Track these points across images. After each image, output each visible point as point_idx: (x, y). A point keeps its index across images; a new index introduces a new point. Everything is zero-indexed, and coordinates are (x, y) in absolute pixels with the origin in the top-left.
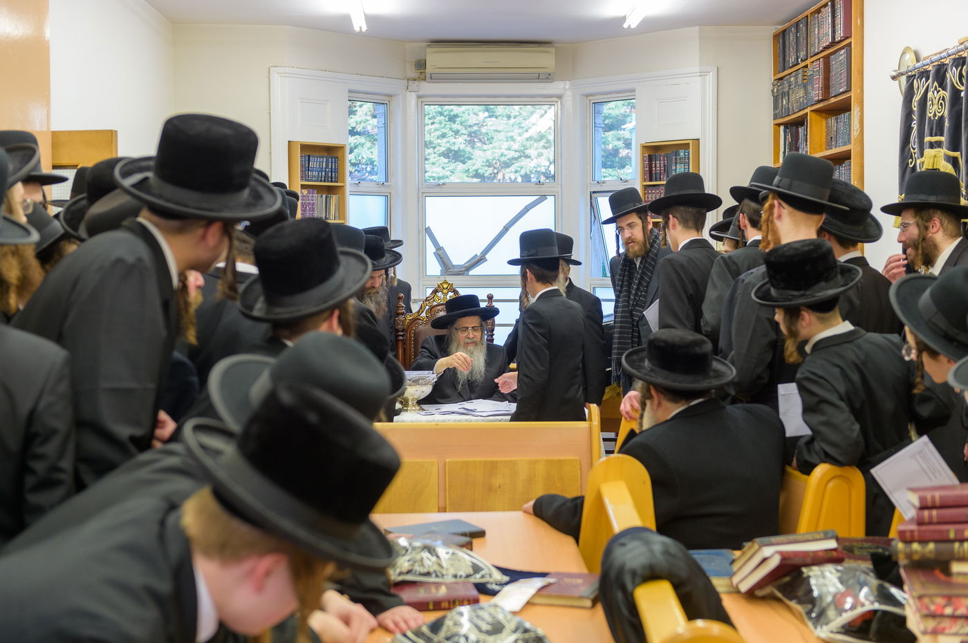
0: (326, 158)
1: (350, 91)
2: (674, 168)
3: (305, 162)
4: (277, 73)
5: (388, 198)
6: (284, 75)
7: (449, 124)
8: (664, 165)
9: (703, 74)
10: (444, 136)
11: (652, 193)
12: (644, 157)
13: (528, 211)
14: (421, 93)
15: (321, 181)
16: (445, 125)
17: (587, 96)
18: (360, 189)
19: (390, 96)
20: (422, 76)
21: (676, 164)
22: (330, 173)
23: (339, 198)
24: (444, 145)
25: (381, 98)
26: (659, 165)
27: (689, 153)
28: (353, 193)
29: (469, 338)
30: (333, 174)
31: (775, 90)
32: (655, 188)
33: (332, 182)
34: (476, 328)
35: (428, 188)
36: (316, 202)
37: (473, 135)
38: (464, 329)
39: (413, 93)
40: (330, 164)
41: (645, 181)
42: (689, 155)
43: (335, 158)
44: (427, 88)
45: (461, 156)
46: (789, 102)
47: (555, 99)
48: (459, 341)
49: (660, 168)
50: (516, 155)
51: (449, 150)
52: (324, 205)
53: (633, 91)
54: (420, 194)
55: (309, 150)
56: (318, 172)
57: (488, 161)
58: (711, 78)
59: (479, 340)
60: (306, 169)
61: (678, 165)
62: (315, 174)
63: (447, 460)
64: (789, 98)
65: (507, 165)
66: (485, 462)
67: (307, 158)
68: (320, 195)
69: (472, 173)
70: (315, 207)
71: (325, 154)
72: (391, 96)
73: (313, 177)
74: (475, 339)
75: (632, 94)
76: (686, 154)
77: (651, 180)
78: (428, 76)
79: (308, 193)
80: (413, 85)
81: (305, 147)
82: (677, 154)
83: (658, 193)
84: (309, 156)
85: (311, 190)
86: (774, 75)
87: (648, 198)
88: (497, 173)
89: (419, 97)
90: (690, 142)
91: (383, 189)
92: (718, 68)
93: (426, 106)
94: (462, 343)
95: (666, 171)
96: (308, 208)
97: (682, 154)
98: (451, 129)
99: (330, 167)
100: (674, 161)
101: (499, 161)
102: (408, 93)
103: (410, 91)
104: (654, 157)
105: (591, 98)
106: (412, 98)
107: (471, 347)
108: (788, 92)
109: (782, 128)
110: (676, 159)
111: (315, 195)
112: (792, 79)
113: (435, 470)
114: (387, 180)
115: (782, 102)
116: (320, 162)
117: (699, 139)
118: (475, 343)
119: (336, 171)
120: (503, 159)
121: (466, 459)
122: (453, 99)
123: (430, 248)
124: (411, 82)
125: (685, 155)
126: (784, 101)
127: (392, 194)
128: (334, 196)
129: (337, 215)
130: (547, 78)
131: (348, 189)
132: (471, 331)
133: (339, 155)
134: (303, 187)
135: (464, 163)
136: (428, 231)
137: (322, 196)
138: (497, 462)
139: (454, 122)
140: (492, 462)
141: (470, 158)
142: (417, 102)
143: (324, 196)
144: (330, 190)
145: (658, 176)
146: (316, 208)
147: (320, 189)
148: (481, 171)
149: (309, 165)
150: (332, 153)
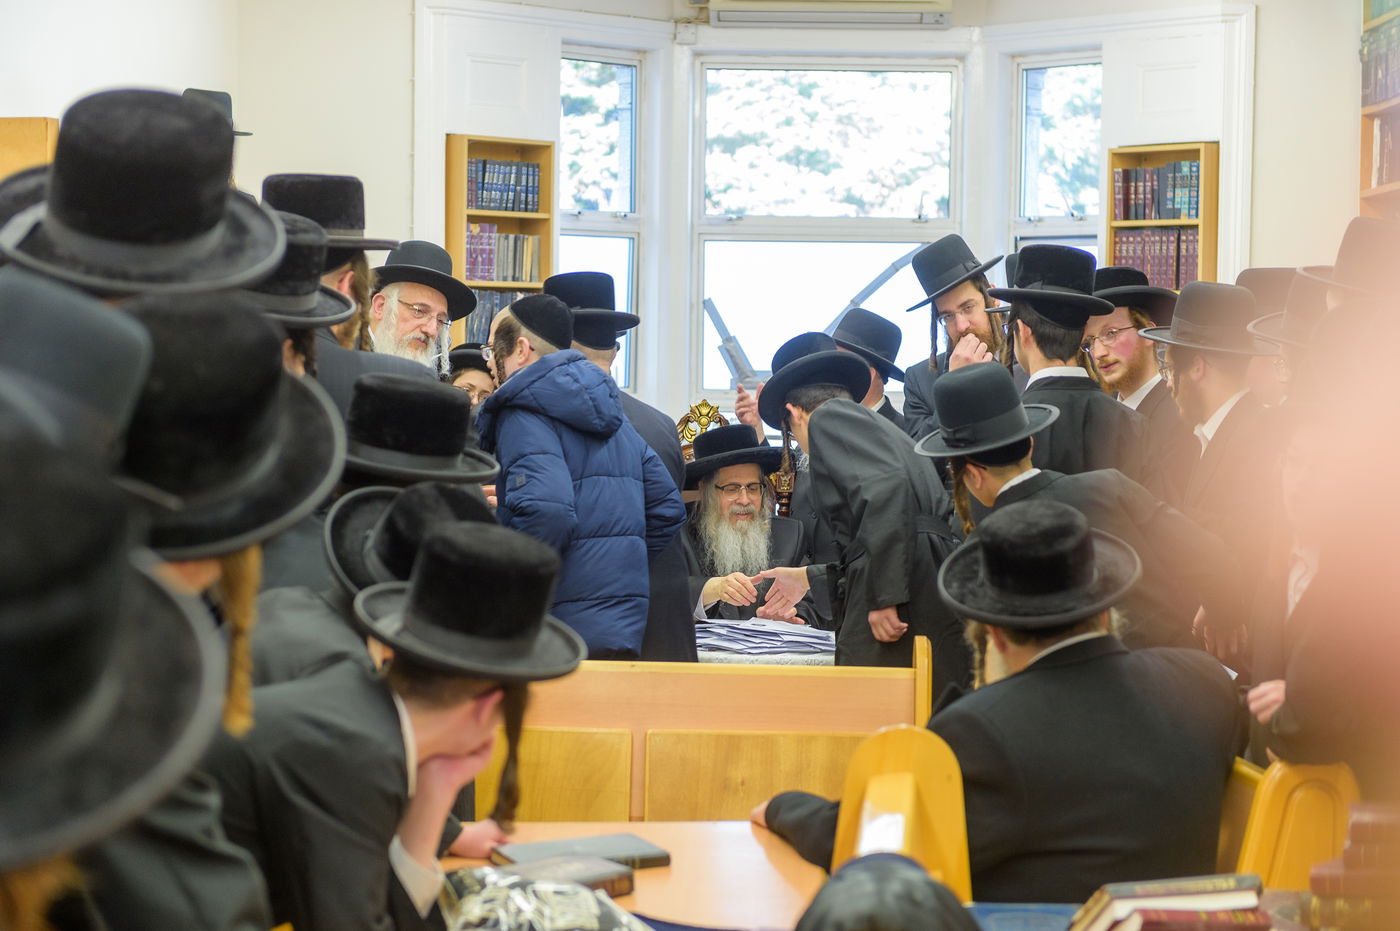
0: (517, 165)
1: (565, 43)
2: (1170, 195)
3: (477, 174)
4: (429, 7)
5: (636, 242)
6: (441, 11)
7: (800, 100)
8: (1153, 190)
9: (1228, 18)
10: (788, 122)
11: (1128, 242)
12: (1114, 173)
13: (897, 270)
14: (700, 47)
15: (506, 209)
16: (793, 102)
17: (1013, 56)
18: (581, 224)
19: (642, 52)
20: (703, 16)
21: (1174, 187)
22: (523, 195)
23: (540, 241)
24: (788, 140)
25: (623, 54)
26: (1142, 189)
27: (1198, 167)
28: (566, 232)
29: (740, 504)
30: (530, 196)
31: (1365, 51)
32: (1133, 233)
33: (526, 210)
34: (753, 487)
35: (710, 224)
36: (495, 248)
37: (845, 120)
38: (731, 487)
39: (685, 47)
40: (524, 178)
41: (1115, 218)
42: (1198, 171)
43: (533, 167)
44: (710, 37)
45: (820, 162)
46: (1387, 75)
47: (953, 61)
48: (721, 508)
49: (1145, 194)
50: (926, 162)
51: (799, 151)
52: (511, 254)
53: (1098, 48)
54: (696, 237)
55: (485, 152)
56: (501, 192)
57: (871, 172)
58: (1243, 27)
59: (758, 509)
60: (477, 186)
61: (1178, 191)
62: (496, 195)
63: (650, 731)
64: (1387, 69)
65: (907, 181)
66: (718, 737)
67: (481, 165)
68: (504, 235)
69: (841, 194)
70: (495, 257)
71: (516, 159)
72: (645, 52)
73: (491, 200)
74: (752, 507)
75: (1097, 53)
76: (1194, 169)
77: (1127, 217)
78: (713, 15)
79: (482, 231)
80: (687, 32)
81: (477, 147)
82: (1176, 169)
83: (1139, 243)
84: (485, 163)
85: (487, 226)
86: (1365, 22)
87: (1120, 251)
88: (888, 196)
89: (697, 54)
90: (1202, 147)
91: (624, 226)
92: (1257, 7)
93: (709, 71)
94: (727, 513)
95: (1156, 200)
96: (480, 259)
97: (1185, 170)
98: (803, 110)
99: (524, 183)
100: (1170, 181)
101: (892, 172)
102: (678, 49)
103: (680, 44)
104: (1133, 175)
105: (1020, 60)
106: (682, 56)
107: (742, 523)
108: (1387, 56)
109: (1377, 123)
110: (1174, 179)
111: (495, 235)
112: (1394, 31)
113: (626, 748)
114: (633, 210)
115: (1376, 74)
116: (505, 174)
117: (1217, 143)
118: (750, 515)
119: (536, 191)
120: (899, 170)
121: (683, 731)
122: (762, 60)
123: (712, 339)
124: (681, 27)
125: (1191, 171)
126: (1380, 72)
127: (642, 235)
128: (531, 238)
129: (535, 273)
130: (937, 22)
131: (557, 223)
132: (744, 492)
133: (542, 161)
134: (472, 219)
135: (825, 172)
136: (708, 305)
137: (507, 238)
138: (740, 738)
139: (809, 96)
140: (731, 737)
141: (837, 166)
142: (693, 64)
143: (512, 237)
144: (525, 226)
145: (1141, 211)
146: (495, 261)
147: (503, 224)
148: (856, 193)
149: (484, 180)
150: (530, 157)
